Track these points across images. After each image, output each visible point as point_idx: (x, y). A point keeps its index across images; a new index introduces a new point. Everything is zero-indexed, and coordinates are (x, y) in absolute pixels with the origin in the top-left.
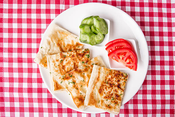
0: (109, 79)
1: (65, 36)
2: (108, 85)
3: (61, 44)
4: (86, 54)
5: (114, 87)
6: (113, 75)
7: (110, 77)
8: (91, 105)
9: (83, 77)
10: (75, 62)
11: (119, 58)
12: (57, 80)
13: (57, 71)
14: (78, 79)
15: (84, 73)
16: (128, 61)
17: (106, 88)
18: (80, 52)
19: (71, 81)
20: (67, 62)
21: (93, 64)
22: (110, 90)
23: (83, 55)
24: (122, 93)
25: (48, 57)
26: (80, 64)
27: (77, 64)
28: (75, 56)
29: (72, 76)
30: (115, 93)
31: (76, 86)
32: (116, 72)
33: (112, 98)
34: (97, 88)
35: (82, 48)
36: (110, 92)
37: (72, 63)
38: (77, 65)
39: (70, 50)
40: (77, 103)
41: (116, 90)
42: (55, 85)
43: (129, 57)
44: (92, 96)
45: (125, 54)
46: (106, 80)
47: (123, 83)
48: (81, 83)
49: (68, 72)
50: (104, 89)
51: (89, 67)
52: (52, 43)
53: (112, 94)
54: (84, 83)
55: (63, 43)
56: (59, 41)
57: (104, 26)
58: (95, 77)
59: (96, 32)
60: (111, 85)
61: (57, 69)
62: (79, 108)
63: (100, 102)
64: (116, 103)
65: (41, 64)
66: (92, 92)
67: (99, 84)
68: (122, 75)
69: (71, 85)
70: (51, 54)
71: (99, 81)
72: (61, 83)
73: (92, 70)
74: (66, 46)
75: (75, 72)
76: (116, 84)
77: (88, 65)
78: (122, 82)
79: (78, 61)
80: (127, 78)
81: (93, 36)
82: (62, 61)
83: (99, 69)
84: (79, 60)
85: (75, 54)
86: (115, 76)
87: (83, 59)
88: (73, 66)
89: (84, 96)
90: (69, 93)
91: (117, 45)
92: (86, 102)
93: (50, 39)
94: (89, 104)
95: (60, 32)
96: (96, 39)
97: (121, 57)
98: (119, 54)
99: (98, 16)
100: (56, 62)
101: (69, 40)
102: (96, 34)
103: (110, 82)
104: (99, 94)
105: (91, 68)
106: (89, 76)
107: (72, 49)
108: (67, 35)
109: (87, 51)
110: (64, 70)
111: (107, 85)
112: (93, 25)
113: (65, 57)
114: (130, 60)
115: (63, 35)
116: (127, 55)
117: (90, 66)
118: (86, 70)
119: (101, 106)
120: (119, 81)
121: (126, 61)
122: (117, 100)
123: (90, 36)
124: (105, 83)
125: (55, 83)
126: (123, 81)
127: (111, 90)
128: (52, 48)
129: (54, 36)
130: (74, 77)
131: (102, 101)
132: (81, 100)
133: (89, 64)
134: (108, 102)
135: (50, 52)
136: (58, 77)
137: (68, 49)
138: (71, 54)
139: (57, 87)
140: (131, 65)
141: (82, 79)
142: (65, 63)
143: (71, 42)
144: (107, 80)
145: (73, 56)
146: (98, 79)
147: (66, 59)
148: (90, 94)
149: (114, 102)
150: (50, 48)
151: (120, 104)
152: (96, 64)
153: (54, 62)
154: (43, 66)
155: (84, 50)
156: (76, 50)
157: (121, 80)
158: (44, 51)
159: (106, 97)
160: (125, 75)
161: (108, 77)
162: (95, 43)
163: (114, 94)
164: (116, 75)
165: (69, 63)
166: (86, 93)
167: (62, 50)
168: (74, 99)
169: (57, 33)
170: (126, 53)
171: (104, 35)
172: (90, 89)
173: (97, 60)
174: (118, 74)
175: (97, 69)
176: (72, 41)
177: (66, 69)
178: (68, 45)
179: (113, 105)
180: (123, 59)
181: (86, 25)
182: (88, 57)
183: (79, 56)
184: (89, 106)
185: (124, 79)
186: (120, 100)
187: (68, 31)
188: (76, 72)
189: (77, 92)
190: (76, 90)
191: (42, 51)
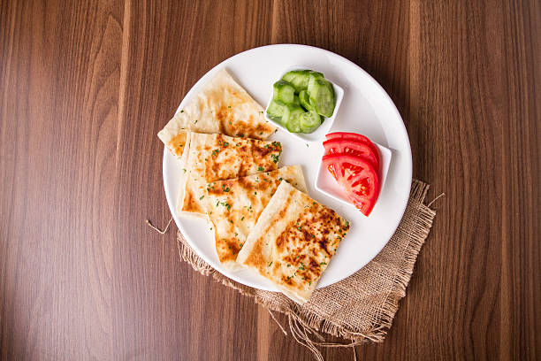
0: (307, 221)
1: (239, 103)
2: (301, 235)
3: (226, 116)
4: (273, 153)
5: (312, 241)
6: (318, 215)
7: (309, 216)
8: (251, 264)
9: (253, 199)
10: (244, 163)
11: (343, 172)
12: (193, 190)
13: (199, 170)
14: (239, 200)
15: (256, 191)
16: (358, 188)
17: (294, 239)
18: (262, 145)
19: (224, 201)
20: (228, 157)
21: (281, 179)
22: (301, 247)
23: (264, 153)
24: (327, 260)
25: (190, 135)
26: (253, 169)
27: (246, 168)
28: (249, 150)
29: (227, 190)
30: (312, 255)
31: (231, 215)
32: (325, 211)
33: (300, 265)
34: (275, 232)
35: (268, 139)
36: (300, 250)
37: (237, 163)
38: (246, 171)
39: (241, 135)
40: (220, 249)
41: (314, 251)
42: (188, 199)
43: (364, 182)
44: (258, 247)
45: (358, 170)
46: (299, 220)
47: (333, 240)
48: (242, 212)
49: (221, 179)
50: (290, 239)
51: (271, 182)
52: (206, 109)
53: (304, 257)
54: (250, 214)
55: (229, 114)
56: (223, 108)
57: (329, 98)
58: (277, 207)
59: (308, 107)
60: (308, 236)
61: (202, 166)
62: (224, 263)
63: (273, 266)
64: (307, 278)
65: (171, 147)
66: (262, 238)
67: (281, 226)
68: (338, 222)
69: (223, 209)
70: (197, 131)
71: (284, 219)
72: (201, 199)
73: (274, 190)
74: (234, 123)
75: (237, 184)
76: (320, 236)
77: (269, 177)
78: (332, 236)
79: (252, 163)
80: (346, 232)
81: (299, 112)
82: (217, 152)
83: (291, 194)
84: (254, 161)
85: (250, 145)
86: (321, 218)
87: (264, 161)
88: (237, 169)
89: (242, 242)
90: (211, 225)
91: (349, 144)
92: (243, 255)
93: (204, 99)
94: (247, 262)
95: (229, 91)
96: (303, 120)
97: (348, 172)
98: (346, 165)
99: (322, 75)
100: (204, 151)
101: (246, 113)
102: (306, 111)
103: (306, 228)
104: (275, 247)
105: (275, 185)
106: (264, 203)
107: (246, 134)
108: (244, 102)
109: (277, 147)
110: (214, 174)
111: (298, 232)
112: (306, 89)
113: (225, 145)
114: (363, 188)
115: (235, 100)
116: (363, 174)
117: (273, 180)
118: (262, 187)
119: (272, 273)
120: (326, 232)
121: (354, 185)
122: (310, 272)
123: (291, 111)
124: (295, 226)
125: (188, 196)
126: (336, 235)
127: (304, 246)
128: (204, 119)
129: (216, 95)
130: (232, 193)
131: (278, 265)
132: (234, 249)
133: (272, 176)
134: (290, 271)
135: (197, 125)
136: (199, 185)
137: (237, 132)
138: (240, 143)
139: (190, 204)
140: (362, 199)
141: (248, 203)
142: (221, 158)
143: (248, 118)
144: (302, 222)
145: (244, 149)
146: (282, 214)
147: (227, 150)
148: (255, 241)
149: (304, 274)
150: (200, 117)
151: (314, 283)
152: (287, 181)
153: (199, 148)
154: (174, 150)
155: (270, 143)
156: (253, 138)
157: (332, 232)
158: (185, 119)
159: (287, 259)
160: (343, 223)
161: (305, 217)
162: (297, 130)
163: (307, 258)
164: (323, 217)
165: (230, 161)
166: (247, 237)
167: (223, 131)
168: (218, 242)
169: (223, 89)
170: (362, 169)
171: (322, 119)
172: (259, 230)
173: (293, 173)
174: (329, 217)
175: (286, 189)
176: (251, 117)
177: (220, 173)
178: (240, 123)
179: (298, 279)
180: (350, 178)
181: (291, 84)
182: (275, 161)
183: (256, 153)
184: (246, 266)
185: (340, 231)
186: (318, 275)
187: (248, 92)
188: (240, 185)
189: (229, 229)
190: (228, 223)
191: (181, 120)
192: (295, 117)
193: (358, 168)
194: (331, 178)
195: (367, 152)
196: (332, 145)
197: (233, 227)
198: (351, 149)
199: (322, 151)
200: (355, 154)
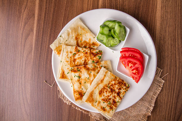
0: (112, 84)
1: (85, 33)
2: (109, 90)
3: (79, 38)
4: (99, 55)
5: (114, 93)
6: (117, 82)
7: (113, 82)
8: (88, 102)
9: (90, 75)
10: (86, 59)
11: (128, 65)
12: (65, 70)
13: (67, 62)
14: (84, 75)
15: (91, 71)
16: (134, 71)
17: (106, 92)
18: (94, 52)
19: (77, 75)
20: (79, 56)
21: (102, 66)
22: (109, 95)
23: (95, 55)
24: (120, 100)
25: (64, 46)
26: (90, 62)
27: (87, 61)
28: (89, 53)
29: (79, 71)
30: (113, 98)
31: (80, 81)
32: (120, 80)
33: (109, 103)
34: (98, 88)
35: (97, 49)
36: (109, 96)
37: (83, 59)
38: (87, 62)
39: (85, 47)
40: (76, 96)
41: (114, 97)
42: (62, 74)
43: (137, 69)
44: (91, 95)
45: (135, 64)
46: (109, 84)
47: (123, 92)
48: (85, 79)
49: (77, 66)
50: (105, 92)
51: (97, 68)
52: (71, 35)
53: (110, 99)
54: (88, 81)
55: (81, 38)
56: (78, 35)
57: (123, 33)
58: (100, 78)
59: (115, 36)
60: (112, 91)
61: (69, 60)
62: (77, 101)
63: (97, 102)
64: (111, 108)
65: (55, 51)
66: (93, 91)
67: (101, 86)
68: (125, 85)
69: (77, 78)
70: (67, 45)
71: (103, 83)
72: (68, 73)
73: (99, 71)
74: (82, 42)
75: (83, 68)
76: (117, 91)
77: (97, 65)
78: (122, 91)
79: (90, 59)
80: (128, 89)
81: (110, 38)
82: (75, 54)
83: (106, 73)
84: (91, 58)
85: (89, 52)
86: (118, 83)
87: (95, 58)
88: (83, 62)
89: (84, 92)
90: (72, 85)
91: (131, 53)
92: (85, 98)
93: (70, 31)
94: (86, 101)
95: (81, 28)
96: (112, 42)
97: (130, 65)
98: (130, 62)
99: (121, 23)
100: (69, 53)
101: (87, 38)
102: (114, 38)
103: (112, 87)
104: (98, 95)
105: (99, 69)
106: (95, 76)
107: (88, 46)
108: (87, 32)
109: (100, 52)
110: (74, 63)
111: (108, 89)
112: (114, 28)
113: (79, 51)
114: (137, 71)
115: (83, 32)
116: (136, 66)
117: (99, 67)
118: (94, 70)
119: (97, 106)
120: (120, 89)
121: (133, 70)
122: (113, 105)
123: (107, 38)
124: (107, 86)
125: (62, 72)
126: (124, 90)
127: (111, 95)
128: (70, 39)
129: (75, 30)
130: (81, 72)
131: (99, 102)
132: (81, 95)
133: (98, 65)
134: (104, 105)
135: (67, 42)
136: (67, 68)
137: (84, 45)
138: (85, 51)
139: (63, 76)
140: (136, 76)
141: (87, 76)
142: (77, 57)
143: (88, 40)
144: (110, 84)
145: (86, 53)
146: (102, 81)
147: (79, 53)
148: (90, 92)
149: (110, 106)
150: (68, 39)
151: (114, 110)
152: (105, 67)
153: (67, 52)
154: (57, 53)
155: (97, 51)
156: (90, 48)
157: (122, 89)
158: (62, 39)
159: (103, 100)
160: (127, 85)
161: (112, 82)
162: (109, 46)
163: (112, 100)
164: (119, 83)
165: (80, 58)
166: (87, 90)
167: (78, 45)
168: (75, 92)
169: (78, 27)
170: (136, 64)
171: (120, 41)
172: (92, 88)
173: (107, 64)
174: (122, 83)
175: (104, 71)
176: (90, 39)
177: (76, 63)
178: (85, 42)
179: (108, 108)
180: (131, 67)
181: (107, 26)
182: (100, 59)
183: (92, 55)
184: (86, 102)
185: (126, 89)
186: (116, 107)
187: (89, 28)
188: (84, 69)
189: (79, 87)
190: (79, 84)
191: (60, 40)
192: (109, 40)
193: (135, 63)
194: (123, 67)
195: (138, 56)
196: (124, 53)
197: (81, 86)
198: (132, 55)
199: (120, 55)
200: (133, 57)
